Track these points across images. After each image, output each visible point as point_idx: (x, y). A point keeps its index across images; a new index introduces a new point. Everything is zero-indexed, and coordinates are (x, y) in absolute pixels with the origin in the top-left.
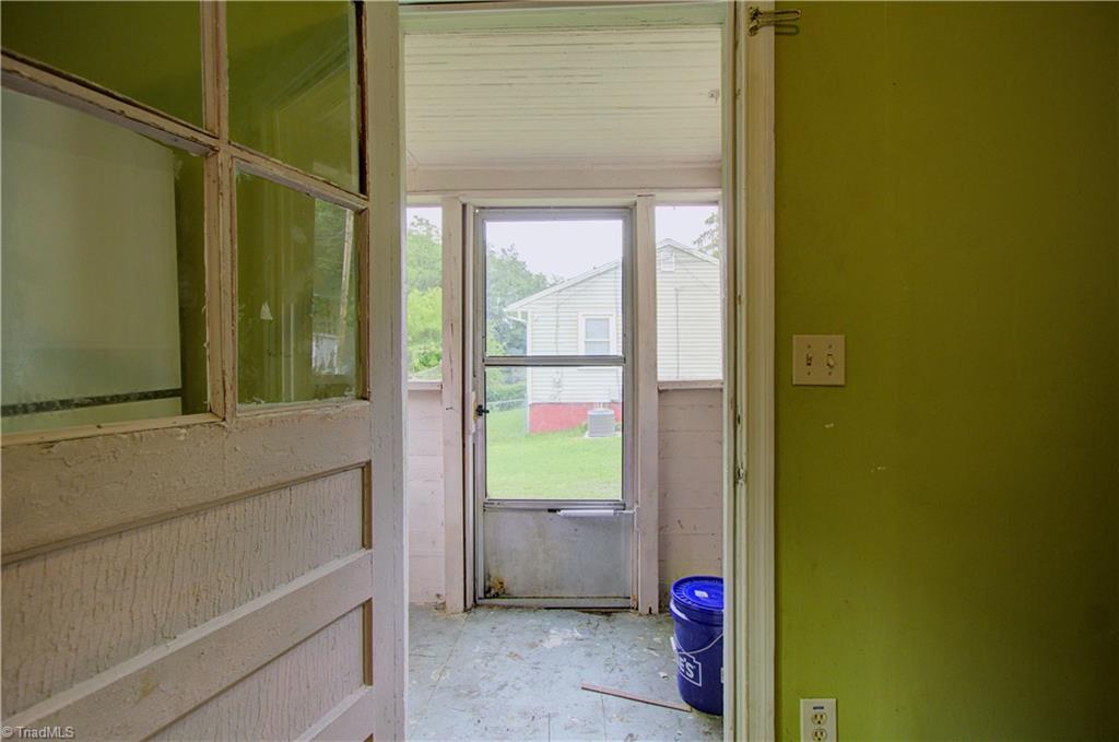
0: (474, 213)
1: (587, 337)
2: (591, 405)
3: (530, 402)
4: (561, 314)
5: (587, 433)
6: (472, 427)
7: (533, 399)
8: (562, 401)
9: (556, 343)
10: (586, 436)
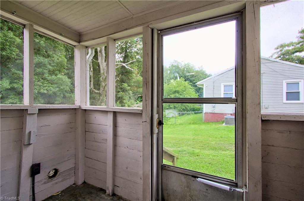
0: (158, 33)
1: (224, 92)
2: (226, 114)
3: (204, 112)
4: (215, 85)
5: (224, 123)
6: (156, 130)
7: (205, 111)
8: (215, 112)
9: (213, 94)
10: (224, 124)
